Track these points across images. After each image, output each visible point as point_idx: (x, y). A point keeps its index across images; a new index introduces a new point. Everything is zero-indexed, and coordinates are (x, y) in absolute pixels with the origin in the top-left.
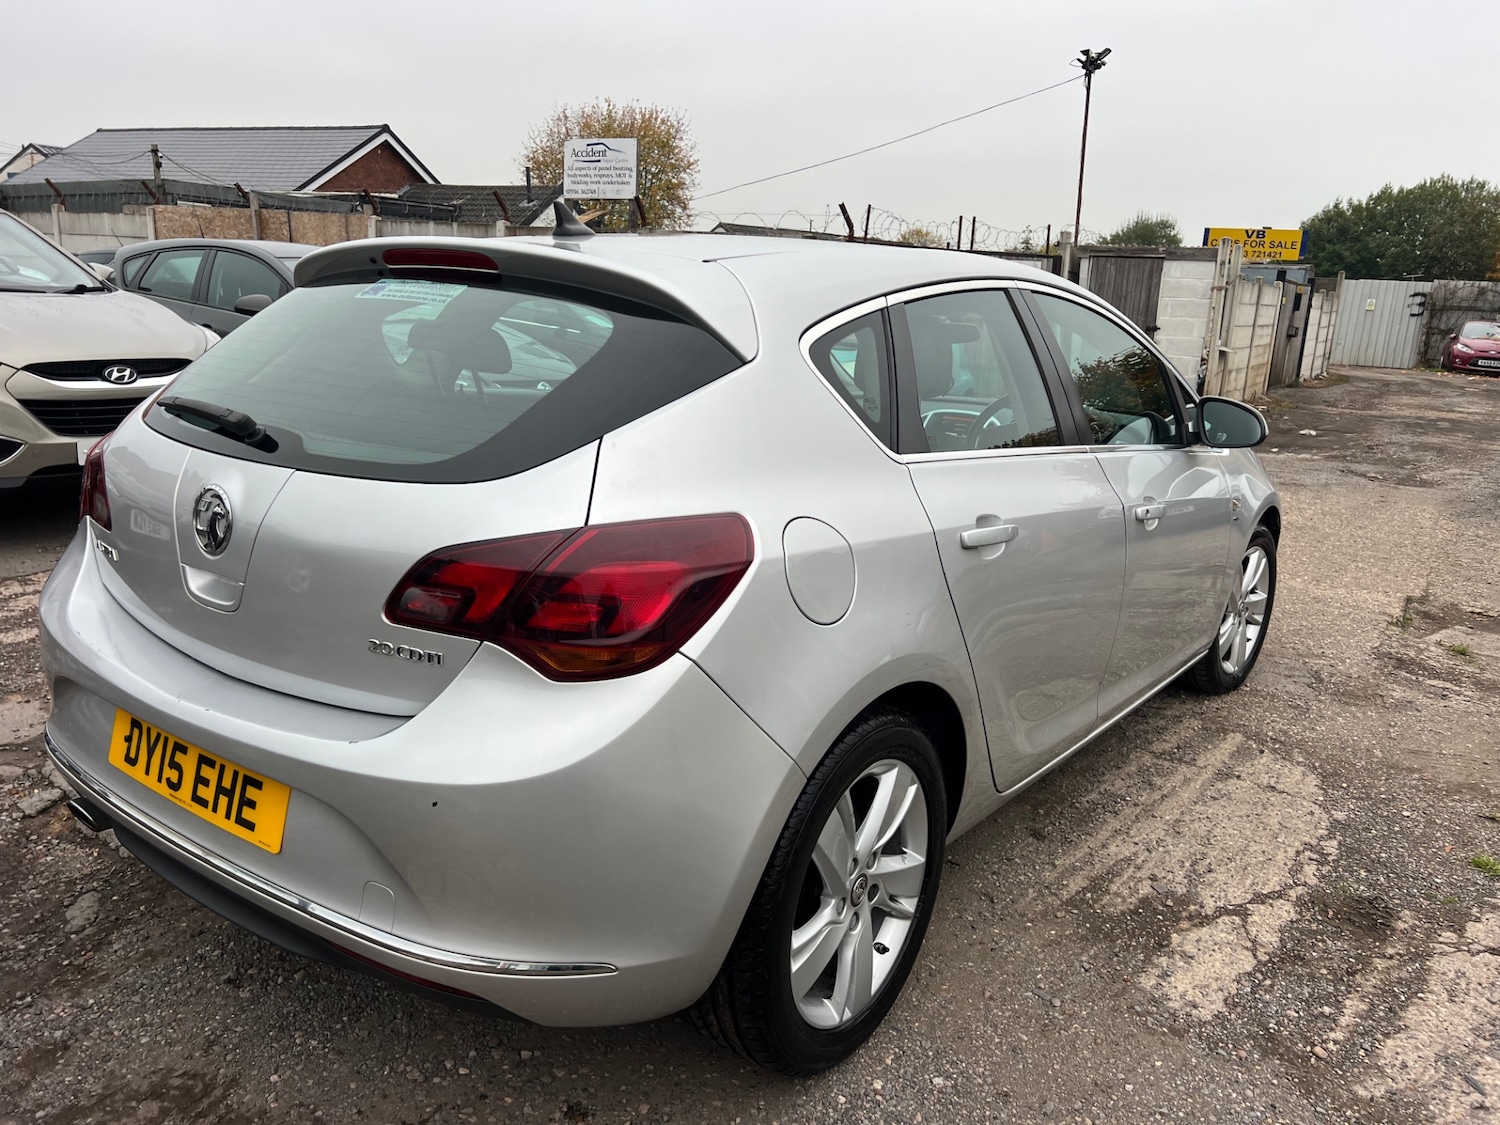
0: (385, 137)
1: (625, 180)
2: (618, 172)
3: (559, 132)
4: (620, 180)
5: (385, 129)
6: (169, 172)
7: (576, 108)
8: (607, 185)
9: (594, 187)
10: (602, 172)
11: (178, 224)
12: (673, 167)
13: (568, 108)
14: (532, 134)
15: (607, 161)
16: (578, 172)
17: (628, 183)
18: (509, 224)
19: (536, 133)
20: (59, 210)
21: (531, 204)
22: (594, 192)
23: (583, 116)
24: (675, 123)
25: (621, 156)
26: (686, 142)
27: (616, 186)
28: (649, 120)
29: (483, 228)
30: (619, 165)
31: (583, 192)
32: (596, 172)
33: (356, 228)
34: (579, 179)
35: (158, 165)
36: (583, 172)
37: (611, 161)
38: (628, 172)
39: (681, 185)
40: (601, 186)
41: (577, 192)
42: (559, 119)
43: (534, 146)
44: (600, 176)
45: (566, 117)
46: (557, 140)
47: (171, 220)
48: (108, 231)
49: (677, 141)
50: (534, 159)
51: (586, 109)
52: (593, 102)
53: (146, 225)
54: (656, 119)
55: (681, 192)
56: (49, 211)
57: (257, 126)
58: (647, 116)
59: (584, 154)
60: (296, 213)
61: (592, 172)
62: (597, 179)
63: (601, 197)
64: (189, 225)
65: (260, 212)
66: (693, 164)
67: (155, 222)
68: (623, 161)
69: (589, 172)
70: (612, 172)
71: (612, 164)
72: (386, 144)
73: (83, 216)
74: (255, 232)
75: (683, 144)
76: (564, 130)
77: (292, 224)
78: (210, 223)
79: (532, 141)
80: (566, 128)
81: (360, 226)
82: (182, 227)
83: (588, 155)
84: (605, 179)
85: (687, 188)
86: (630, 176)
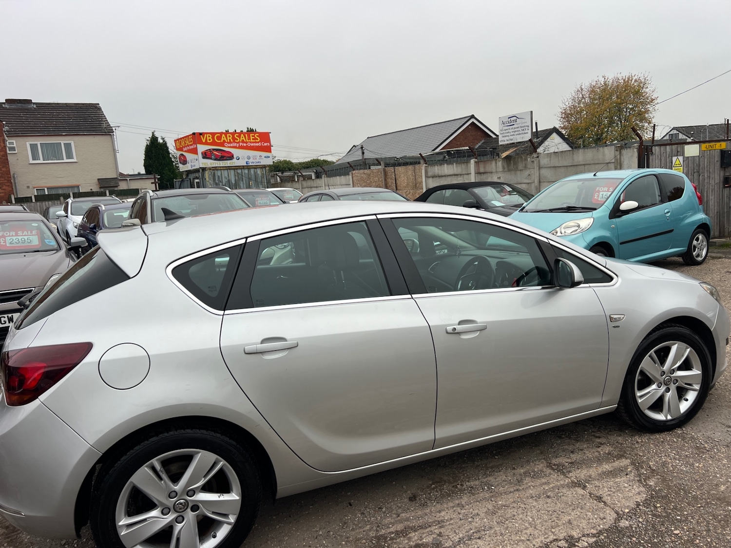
0: (473, 120)
1: (526, 132)
2: (522, 128)
3: (578, 98)
4: (523, 132)
5: (473, 117)
6: (368, 155)
7: (587, 84)
8: (518, 136)
9: (512, 137)
10: (515, 130)
11: (359, 177)
12: (642, 103)
13: (583, 85)
14: (563, 101)
15: (517, 124)
16: (505, 132)
17: (527, 133)
18: (476, 160)
19: (566, 100)
20: (325, 177)
21: (538, 140)
22: (511, 140)
23: (591, 87)
24: (643, 81)
25: (523, 121)
26: (650, 89)
27: (522, 136)
28: (628, 81)
29: (465, 164)
30: (523, 125)
31: (507, 140)
32: (513, 130)
33: (418, 171)
34: (505, 134)
35: (363, 153)
36: (507, 131)
37: (519, 124)
38: (527, 128)
39: (647, 111)
40: (515, 136)
41: (504, 141)
42: (578, 91)
43: (565, 106)
44: (515, 132)
45: (582, 89)
46: (577, 101)
47: (357, 176)
48: (338, 183)
49: (644, 89)
50: (565, 113)
51: (593, 83)
52: (596, 79)
53: (349, 179)
54: (631, 81)
55: (647, 115)
56: (322, 178)
57: (414, 127)
58: (626, 80)
59: (507, 122)
60: (397, 167)
61: (511, 131)
62: (513, 133)
63: (515, 141)
64: (363, 177)
65: (385, 169)
66: (654, 100)
67: (352, 178)
68: (525, 122)
69: (509, 131)
70: (520, 129)
71: (520, 125)
72: (473, 123)
73: (331, 178)
74: (383, 177)
75: (648, 90)
76: (581, 96)
77: (396, 172)
78: (369, 176)
79: (564, 104)
80: (582, 95)
81: (419, 169)
82: (361, 178)
83: (509, 123)
84: (516, 133)
85: (651, 113)
86: (528, 129)
